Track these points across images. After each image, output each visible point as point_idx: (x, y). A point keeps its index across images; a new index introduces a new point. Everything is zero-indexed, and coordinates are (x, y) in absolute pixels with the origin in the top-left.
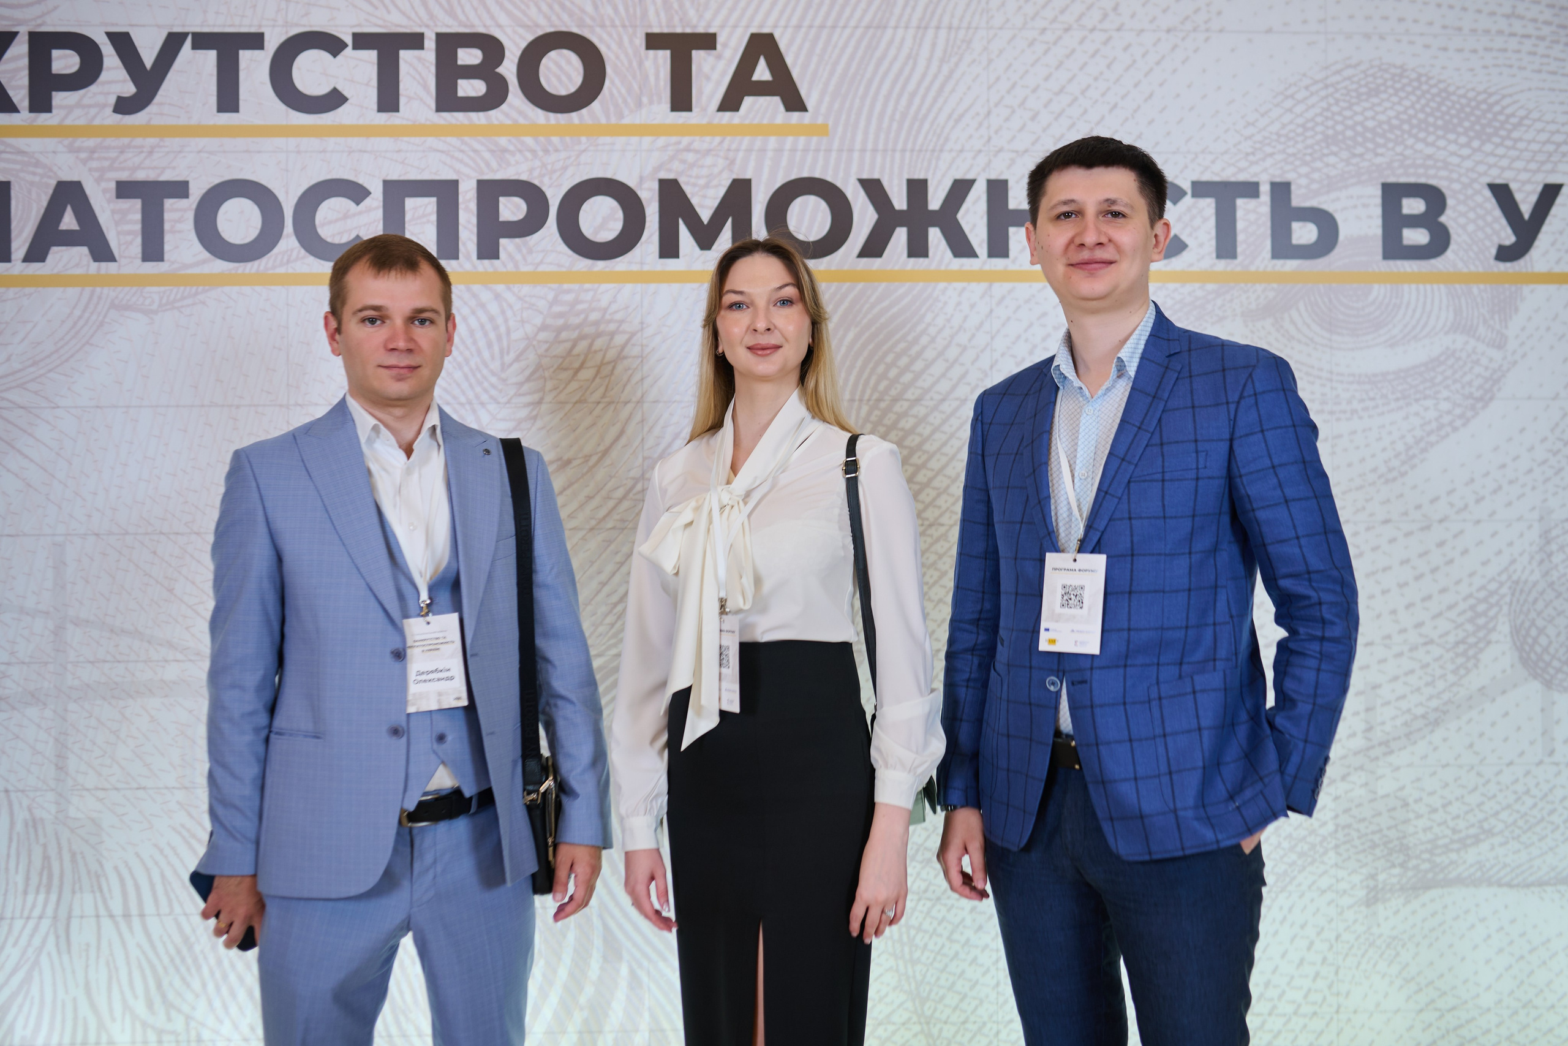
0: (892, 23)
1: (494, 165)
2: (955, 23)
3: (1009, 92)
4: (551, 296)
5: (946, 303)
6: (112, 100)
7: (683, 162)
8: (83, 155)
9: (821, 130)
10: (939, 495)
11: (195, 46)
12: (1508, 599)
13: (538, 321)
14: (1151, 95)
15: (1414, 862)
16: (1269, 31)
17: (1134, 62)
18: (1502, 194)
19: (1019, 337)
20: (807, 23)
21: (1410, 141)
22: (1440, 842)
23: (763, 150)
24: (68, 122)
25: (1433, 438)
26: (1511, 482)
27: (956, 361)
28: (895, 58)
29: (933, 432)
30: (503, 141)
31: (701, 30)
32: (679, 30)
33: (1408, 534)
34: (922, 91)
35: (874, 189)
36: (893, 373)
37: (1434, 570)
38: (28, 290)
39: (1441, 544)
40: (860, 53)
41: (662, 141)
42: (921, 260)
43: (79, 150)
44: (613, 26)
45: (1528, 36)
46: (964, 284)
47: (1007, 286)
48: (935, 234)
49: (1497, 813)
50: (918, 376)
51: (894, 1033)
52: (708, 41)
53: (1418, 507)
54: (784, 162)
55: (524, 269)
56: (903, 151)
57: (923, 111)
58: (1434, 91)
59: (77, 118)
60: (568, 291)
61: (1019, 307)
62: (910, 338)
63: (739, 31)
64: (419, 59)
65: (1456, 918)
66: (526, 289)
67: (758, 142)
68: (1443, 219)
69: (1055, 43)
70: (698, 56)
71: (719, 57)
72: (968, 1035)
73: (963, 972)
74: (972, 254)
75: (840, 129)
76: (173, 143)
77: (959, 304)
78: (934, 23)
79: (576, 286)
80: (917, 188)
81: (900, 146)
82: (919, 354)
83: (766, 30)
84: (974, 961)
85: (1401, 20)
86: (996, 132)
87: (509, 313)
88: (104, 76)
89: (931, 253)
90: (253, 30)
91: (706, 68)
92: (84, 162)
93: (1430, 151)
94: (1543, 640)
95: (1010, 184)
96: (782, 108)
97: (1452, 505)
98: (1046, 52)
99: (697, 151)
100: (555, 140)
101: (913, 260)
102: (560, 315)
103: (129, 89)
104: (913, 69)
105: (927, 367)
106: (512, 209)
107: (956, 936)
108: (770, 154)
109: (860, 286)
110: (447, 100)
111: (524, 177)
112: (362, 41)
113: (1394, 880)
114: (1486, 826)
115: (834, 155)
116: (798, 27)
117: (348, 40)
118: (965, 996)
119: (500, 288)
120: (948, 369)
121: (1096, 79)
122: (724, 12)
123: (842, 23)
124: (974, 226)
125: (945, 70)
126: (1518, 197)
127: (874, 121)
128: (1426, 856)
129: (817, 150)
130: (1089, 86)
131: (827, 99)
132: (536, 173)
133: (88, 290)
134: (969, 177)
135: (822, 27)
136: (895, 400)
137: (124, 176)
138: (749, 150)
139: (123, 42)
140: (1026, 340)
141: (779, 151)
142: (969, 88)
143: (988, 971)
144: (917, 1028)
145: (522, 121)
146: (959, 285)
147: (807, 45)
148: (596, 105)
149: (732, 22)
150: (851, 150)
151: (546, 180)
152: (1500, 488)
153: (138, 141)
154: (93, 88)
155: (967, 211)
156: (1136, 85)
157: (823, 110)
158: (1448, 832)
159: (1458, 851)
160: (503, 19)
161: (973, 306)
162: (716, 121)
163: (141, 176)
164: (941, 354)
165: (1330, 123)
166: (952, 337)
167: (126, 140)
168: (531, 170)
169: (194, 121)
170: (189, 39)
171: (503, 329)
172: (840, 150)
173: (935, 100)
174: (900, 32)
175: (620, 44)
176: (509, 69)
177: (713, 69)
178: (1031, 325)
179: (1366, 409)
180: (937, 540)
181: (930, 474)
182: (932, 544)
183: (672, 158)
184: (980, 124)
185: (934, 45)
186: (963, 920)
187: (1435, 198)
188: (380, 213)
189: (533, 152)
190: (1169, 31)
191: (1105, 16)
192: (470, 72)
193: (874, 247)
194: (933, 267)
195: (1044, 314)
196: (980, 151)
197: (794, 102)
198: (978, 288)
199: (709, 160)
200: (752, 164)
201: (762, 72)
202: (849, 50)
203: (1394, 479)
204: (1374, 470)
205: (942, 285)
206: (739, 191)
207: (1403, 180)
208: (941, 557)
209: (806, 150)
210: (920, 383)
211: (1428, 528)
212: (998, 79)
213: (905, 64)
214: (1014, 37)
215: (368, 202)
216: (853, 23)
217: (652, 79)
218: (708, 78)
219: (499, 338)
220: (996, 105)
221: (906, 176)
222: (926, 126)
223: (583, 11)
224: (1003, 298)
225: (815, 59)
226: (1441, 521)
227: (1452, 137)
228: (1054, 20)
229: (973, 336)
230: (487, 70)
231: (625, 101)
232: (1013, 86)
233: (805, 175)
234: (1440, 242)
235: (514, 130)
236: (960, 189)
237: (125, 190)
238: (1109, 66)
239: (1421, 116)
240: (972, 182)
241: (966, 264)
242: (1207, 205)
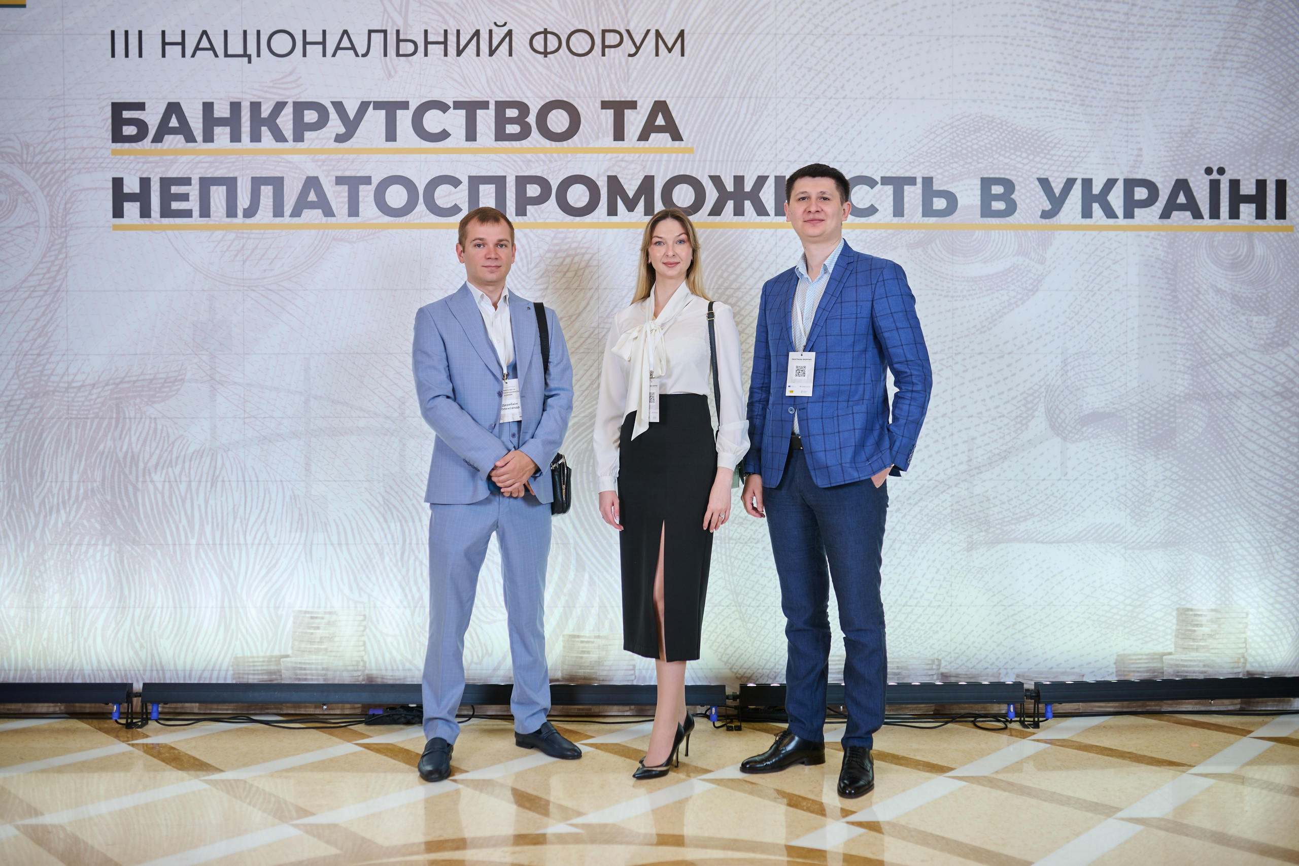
0: (727, 95)
1: (524, 168)
2: (759, 95)
3: (787, 130)
4: (552, 235)
5: (753, 239)
6: (334, 136)
7: (620, 167)
8: (319, 163)
9: (690, 151)
11: (374, 109)
12: (1044, 394)
13: (546, 247)
14: (860, 132)
15: (992, 529)
16: (923, 98)
17: (852, 114)
18: (1045, 183)
19: (790, 257)
20: (683, 95)
21: (996, 156)
22: (1006, 519)
23: (660, 161)
24: (312, 147)
25: (1006, 310)
26: (1046, 334)
27: (758, 269)
28: (728, 113)
29: (746, 305)
30: (529, 156)
31: (629, 99)
32: (618, 99)
33: (992, 360)
34: (742, 131)
35: (717, 181)
36: (725, 275)
37: (1005, 379)
38: (292, 231)
39: (1009, 365)
40: (710, 111)
41: (609, 156)
42: (741, 217)
43: (317, 161)
44: (585, 97)
45: (1060, 101)
46: (763, 230)
47: (785, 231)
48: (748, 204)
49: (1036, 505)
50: (738, 276)
51: (723, 611)
52: (633, 105)
53: (998, 346)
54: (671, 167)
55: (539, 221)
56: (732, 161)
57: (742, 141)
58: (1010, 129)
59: (316, 145)
60: (561, 232)
61: (791, 242)
62: (734, 257)
63: (649, 99)
64: (487, 114)
65: (1014, 559)
66: (540, 231)
67: (658, 157)
68: (1013, 196)
69: (811, 105)
70: (627, 112)
71: (638, 113)
72: (761, 613)
73: (758, 581)
74: (767, 214)
75: (700, 150)
76: (364, 157)
77: (760, 239)
78: (749, 95)
79: (565, 230)
80: (739, 180)
81: (730, 159)
82: (739, 265)
83: (662, 99)
84: (764, 575)
85: (993, 92)
86: (780, 151)
87: (531, 244)
88: (330, 124)
89: (746, 213)
90: (403, 100)
91: (632, 119)
92: (320, 167)
93: (1006, 161)
94: (1062, 416)
96: (670, 139)
97: (1015, 345)
98: (806, 110)
99: (627, 161)
100: (555, 155)
101: (736, 217)
102: (557, 245)
103: (342, 130)
104: (737, 119)
105: (743, 272)
106: (533, 190)
107: (755, 562)
108: (664, 163)
109: (709, 230)
110: (501, 135)
111: (539, 175)
112: (458, 105)
113: (982, 538)
114: (1030, 511)
115: (696, 163)
116: (679, 97)
117: (451, 105)
119: (527, 231)
120: (754, 273)
121: (832, 124)
122: (641, 90)
123: (701, 95)
124: (768, 200)
125: (754, 119)
126: (1053, 185)
127: (717, 146)
128: (998, 526)
129: (688, 161)
130: (828, 128)
131: (693, 134)
132: (545, 172)
133: (321, 231)
134: (766, 174)
135: (691, 97)
136: (726, 289)
137: (339, 174)
138: (653, 161)
139: (339, 106)
141: (668, 161)
142: (766, 128)
143: (771, 580)
144: (734, 609)
145: (538, 146)
146: (760, 230)
147: (683, 107)
148: (575, 137)
149: (645, 95)
150: (705, 161)
151: (550, 176)
152: (1041, 337)
153: (347, 156)
154: (324, 130)
155: (765, 192)
156: (853, 127)
157: (691, 140)
158: (1010, 514)
159: (1015, 524)
160: (529, 94)
161: (767, 241)
162: (636, 146)
163: (348, 174)
164: (750, 265)
165: (954, 146)
166: (756, 256)
167: (340, 156)
168: (543, 171)
169: (374, 146)
170: (372, 106)
171: (528, 251)
172: (700, 161)
173: (748, 135)
174: (731, 100)
175: (588, 106)
176: (532, 119)
177: (635, 119)
179: (970, 295)
181: (744, 326)
183: (614, 165)
184: (772, 147)
185: (748, 106)
186: (758, 554)
187: (1009, 185)
188: (467, 193)
189: (544, 161)
190: (870, 99)
191: (837, 91)
192: (512, 121)
193: (716, 211)
194: (747, 221)
196: (771, 162)
197: (676, 136)
198: (769, 232)
199: (633, 166)
200: (655, 168)
201: (660, 121)
202: (705, 109)
203: (985, 332)
204: (974, 327)
205: (751, 230)
206: (648, 183)
207: (992, 176)
209: (682, 161)
210: (739, 280)
211: (1002, 357)
212: (781, 124)
213: (733, 116)
214: (790, 102)
215: (460, 187)
216: (707, 95)
217: (604, 124)
218: (633, 124)
219: (526, 256)
220: (780, 137)
221: (733, 174)
222: (745, 147)
223: (569, 90)
224: (782, 237)
225: (687, 114)
226: (1009, 354)
227: (1018, 153)
228: (811, 93)
229: (767, 256)
230: (521, 120)
231: (590, 136)
232: (789, 128)
233: (682, 173)
234: (1011, 208)
235: (535, 151)
236: (761, 181)
237: (340, 181)
238: (839, 117)
239: (1002, 143)
240: (768, 177)
241: (764, 219)
242: (889, 189)
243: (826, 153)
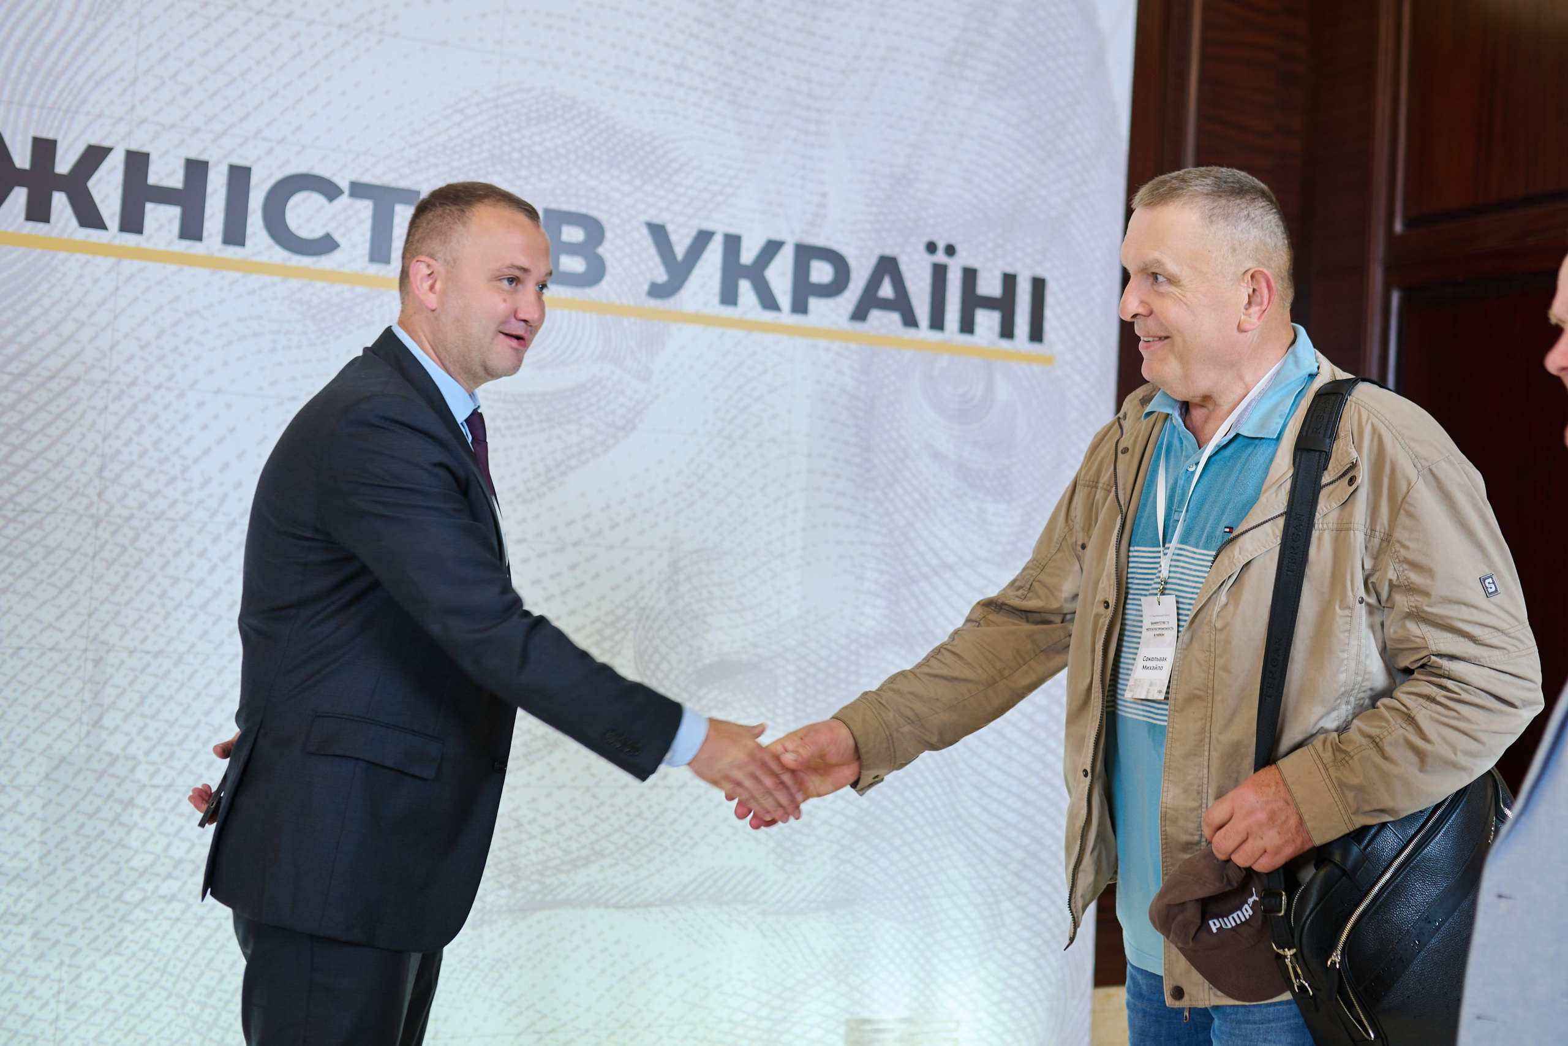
3: (160, 62)
5: (65, 275)
10: (36, 479)
12: (634, 625)
14: (315, 89)
15: (524, 883)
16: (445, 43)
17: (301, 52)
18: (659, 233)
19: (145, 319)
21: (575, 171)
22: (551, 864)
25: (573, 462)
26: (645, 511)
27: (71, 337)
29: (37, 411)
33: (542, 555)
34: (60, 45)
37: (564, 593)
39: (573, 567)
42: (41, 225)
45: (694, 89)
46: (89, 257)
47: (138, 264)
48: (60, 201)
49: (609, 835)
50: (25, 348)
53: (554, 529)
56: (32, 106)
57: (60, 67)
58: (603, 126)
61: (149, 288)
62: (19, 307)
65: (562, 940)
68: (601, 250)
69: (217, 19)
73: (16, 1006)
74: (100, 225)
77: (80, 276)
80: (44, 148)
81: (28, 100)
82: (28, 326)
84: (31, 993)
85: (576, 54)
86: (142, 101)
89: (53, 218)
93: (593, 183)
94: (665, 667)
95: (152, 158)
97: (586, 529)
98: (206, 27)
101: (31, 224)
107: (11, 966)
113: (502, 902)
114: (597, 847)
118: (16, 1033)
120: (61, 345)
121: (258, 63)
124: (107, 196)
125: (90, 27)
126: (674, 238)
128: (536, 877)
130: (249, 70)
134: (106, 144)
140: (154, 323)
142: (115, 51)
143: (46, 1004)
146: (82, 257)
152: (634, 516)
155: (100, 180)
156: (301, 76)
158: (560, 853)
159: (567, 872)
161: (96, 281)
164: (54, 328)
165: (497, 143)
173: (75, 57)
178: (161, 308)
179: (509, 428)
180: (31, 528)
181: (28, 456)
182: (23, 532)
184: (124, 91)
186: (22, 947)
187: (594, 229)
190: (341, 26)
194: (55, 233)
195: (177, 299)
196: (121, 119)
198: (103, 263)
203: (532, 500)
204: (513, 489)
205: (62, 255)
207: (565, 207)
208: (32, 546)
210: (26, 357)
211: (561, 550)
212: (149, 46)
220: (145, 73)
221: (33, 133)
222: (62, 83)
224: (131, 277)
226: (575, 544)
227: (615, 172)
229: (94, 313)
232: (167, 56)
234: (595, 272)
236: (94, 156)
238: (273, 52)
239: (588, 148)
240: (108, 150)
241: (93, 235)
242: (365, 208)
243: (241, 120)
